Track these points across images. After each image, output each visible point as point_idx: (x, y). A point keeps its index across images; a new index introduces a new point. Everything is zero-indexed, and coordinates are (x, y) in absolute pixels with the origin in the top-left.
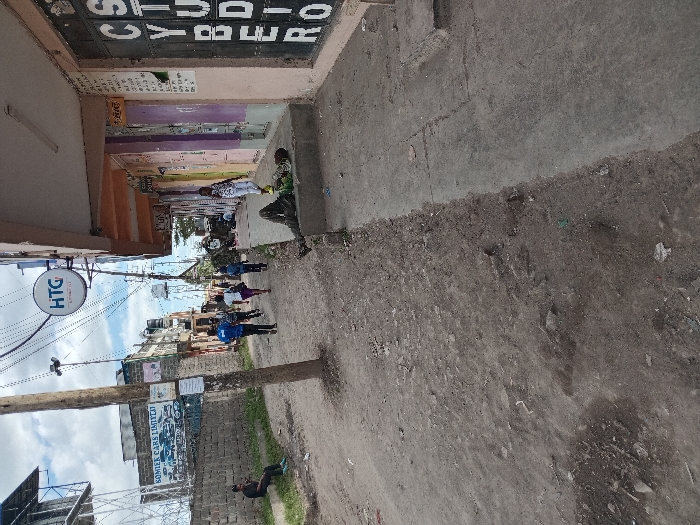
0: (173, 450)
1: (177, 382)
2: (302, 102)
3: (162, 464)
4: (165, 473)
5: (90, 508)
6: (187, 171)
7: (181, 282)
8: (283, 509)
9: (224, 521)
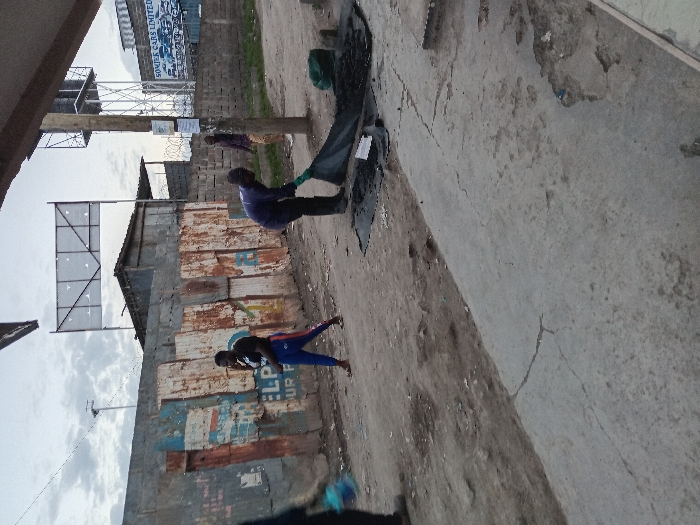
5: (95, 95)
8: (270, 174)
9: (219, 164)
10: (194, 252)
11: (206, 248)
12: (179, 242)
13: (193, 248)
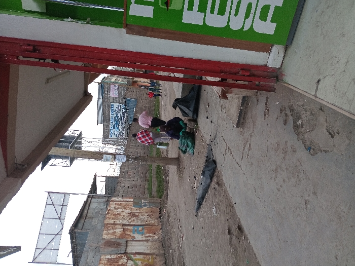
5: (80, 143)
9: (132, 179)
10: (112, 224)
11: (118, 223)
12: (105, 218)
13: (112, 222)
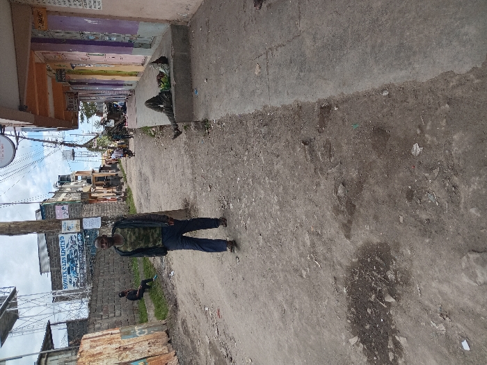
0: (76, 267)
1: (81, 220)
2: (180, 24)
3: (68, 277)
4: (70, 282)
5: (15, 305)
6: (92, 67)
7: (85, 149)
8: (154, 308)
9: (112, 315)
